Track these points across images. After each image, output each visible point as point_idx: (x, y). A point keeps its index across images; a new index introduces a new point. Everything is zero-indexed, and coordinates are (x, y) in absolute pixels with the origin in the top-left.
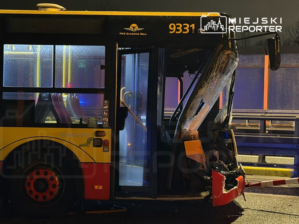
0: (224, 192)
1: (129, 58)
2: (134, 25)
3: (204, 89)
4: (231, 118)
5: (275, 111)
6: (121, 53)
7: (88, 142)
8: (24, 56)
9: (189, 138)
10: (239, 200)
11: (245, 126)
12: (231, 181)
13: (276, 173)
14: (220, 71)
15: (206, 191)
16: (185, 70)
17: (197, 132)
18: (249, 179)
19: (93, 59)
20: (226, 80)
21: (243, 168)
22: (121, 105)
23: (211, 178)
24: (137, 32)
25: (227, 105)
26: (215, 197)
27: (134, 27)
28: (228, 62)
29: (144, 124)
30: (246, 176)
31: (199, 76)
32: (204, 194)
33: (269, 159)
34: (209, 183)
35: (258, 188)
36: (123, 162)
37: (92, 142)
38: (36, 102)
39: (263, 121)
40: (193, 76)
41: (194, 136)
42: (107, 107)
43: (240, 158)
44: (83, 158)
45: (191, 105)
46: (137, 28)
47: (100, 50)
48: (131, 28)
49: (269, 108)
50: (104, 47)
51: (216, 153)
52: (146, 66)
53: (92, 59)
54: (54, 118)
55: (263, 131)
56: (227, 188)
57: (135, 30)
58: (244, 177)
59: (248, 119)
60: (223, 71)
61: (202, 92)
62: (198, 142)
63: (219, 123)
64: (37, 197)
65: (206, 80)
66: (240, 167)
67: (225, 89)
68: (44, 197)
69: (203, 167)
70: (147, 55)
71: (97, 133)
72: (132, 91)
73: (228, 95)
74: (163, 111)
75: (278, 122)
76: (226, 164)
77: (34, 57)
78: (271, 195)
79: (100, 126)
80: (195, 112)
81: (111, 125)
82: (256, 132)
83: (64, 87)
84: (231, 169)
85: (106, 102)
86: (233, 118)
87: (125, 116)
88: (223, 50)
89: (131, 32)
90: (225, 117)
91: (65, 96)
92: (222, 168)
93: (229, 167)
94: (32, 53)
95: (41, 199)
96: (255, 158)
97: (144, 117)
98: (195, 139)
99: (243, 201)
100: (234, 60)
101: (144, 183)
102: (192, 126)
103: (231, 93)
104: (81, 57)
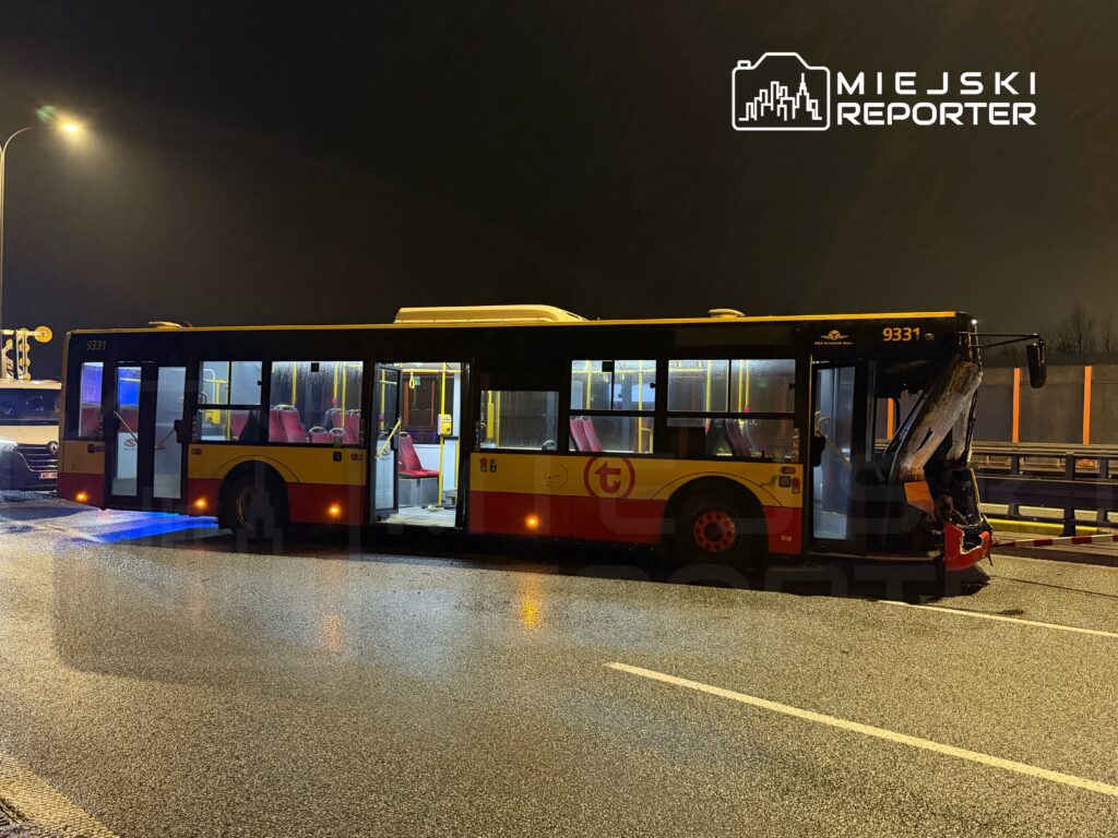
0: (962, 553)
1: (825, 375)
2: (835, 332)
3: (932, 414)
4: (971, 453)
5: (1029, 444)
6: (816, 367)
7: (773, 481)
8: (693, 374)
9: (911, 478)
10: (983, 565)
11: (985, 464)
12: (973, 539)
13: (1036, 530)
14: (956, 390)
15: (934, 549)
16: (903, 389)
17: (922, 471)
18: (997, 536)
19: (780, 375)
20: (965, 403)
21: (989, 521)
22: (817, 435)
23: (943, 534)
24: (838, 340)
25: (965, 435)
26: (949, 559)
27: (834, 334)
28: (968, 378)
29: (848, 459)
30: (995, 533)
31: (926, 396)
32: (933, 554)
33: (1024, 510)
34: (940, 539)
35: (1012, 549)
36: (818, 507)
37: (777, 480)
38: (706, 431)
39: (1015, 459)
40: (916, 397)
41: (918, 476)
42: (796, 437)
43: (982, 507)
44: (765, 500)
45: (914, 436)
46: (839, 336)
47: (789, 365)
48: (830, 336)
49: (1021, 440)
50: (793, 361)
51: (949, 500)
52: (849, 384)
53: (777, 377)
54: (728, 449)
55: (1015, 471)
56: (966, 547)
57: (836, 338)
58: (991, 534)
59: (990, 455)
60: (962, 390)
61: (930, 417)
62: (924, 486)
63: (953, 461)
64: (708, 546)
65: (936, 402)
66: (985, 520)
67: (962, 415)
68: (717, 547)
69: (931, 518)
70: (852, 370)
71: (784, 470)
72: (830, 416)
73: (966, 421)
74: (873, 443)
75: (1034, 459)
76: (964, 514)
77: (704, 374)
78: (1029, 560)
79: (788, 461)
80: (919, 445)
81: (802, 460)
82: (1007, 472)
83: (740, 411)
84: (971, 521)
85: (796, 430)
86: (973, 454)
87: (823, 447)
88: (959, 362)
89: (830, 340)
90: (961, 452)
91: (741, 423)
92: (957, 520)
93: (967, 519)
94: (701, 370)
95: (713, 550)
96: (1003, 508)
97: (846, 450)
98: (919, 480)
99: (988, 565)
100: (976, 374)
101: (847, 536)
102: (915, 463)
103: (971, 419)
104: (764, 374)
